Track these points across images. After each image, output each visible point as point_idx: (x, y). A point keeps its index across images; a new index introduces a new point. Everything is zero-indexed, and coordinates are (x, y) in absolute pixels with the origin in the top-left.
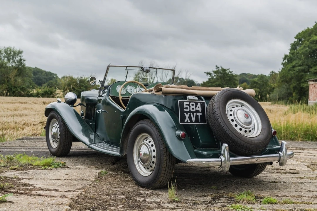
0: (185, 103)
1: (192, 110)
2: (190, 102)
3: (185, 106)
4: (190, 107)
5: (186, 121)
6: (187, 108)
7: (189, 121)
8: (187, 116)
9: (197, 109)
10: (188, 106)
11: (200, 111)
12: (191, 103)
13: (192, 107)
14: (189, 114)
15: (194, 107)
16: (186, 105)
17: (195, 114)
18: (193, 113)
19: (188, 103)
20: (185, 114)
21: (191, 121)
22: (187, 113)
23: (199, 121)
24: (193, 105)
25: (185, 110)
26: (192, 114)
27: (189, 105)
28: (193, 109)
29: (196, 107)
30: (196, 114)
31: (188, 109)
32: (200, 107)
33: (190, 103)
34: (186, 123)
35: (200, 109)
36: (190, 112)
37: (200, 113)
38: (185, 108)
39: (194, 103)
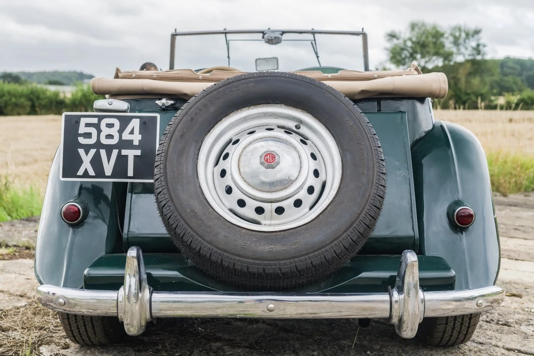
0: (83, 121)
1: (106, 141)
2: (101, 118)
3: (82, 129)
4: (99, 131)
5: (81, 172)
6: (88, 135)
7: (91, 172)
8: (86, 159)
9: (126, 136)
10: (92, 130)
11: (136, 143)
12: (104, 122)
13: (105, 131)
14: (93, 152)
15: (114, 131)
16: (87, 125)
17: (115, 152)
18: (109, 149)
19: (95, 121)
20: (81, 152)
21: (100, 173)
22: (87, 148)
23: (130, 173)
24: (110, 126)
25: (82, 140)
26: (103, 152)
27: (97, 126)
28: (109, 136)
29: (121, 131)
30: (120, 152)
31: (91, 138)
32: (137, 130)
33: (100, 121)
34: (79, 176)
35: (137, 138)
36: (98, 145)
37: (135, 148)
38: (81, 135)
39: (117, 123)
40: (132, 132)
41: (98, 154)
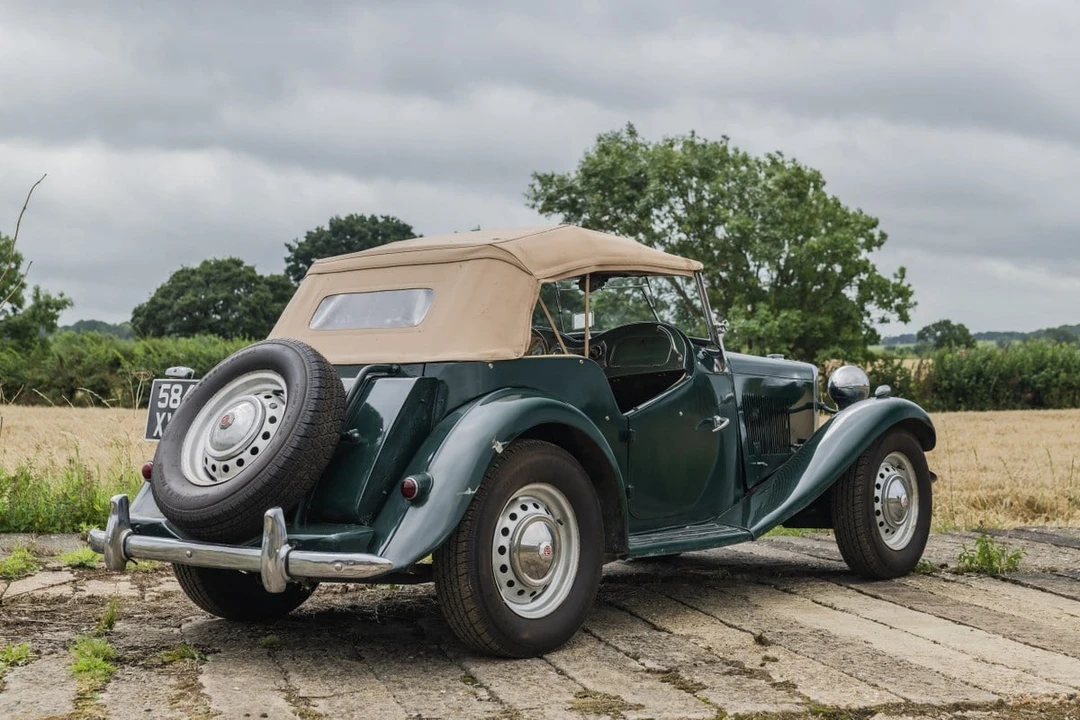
0: (164, 386)
1: (172, 406)
2: (173, 383)
3: (162, 395)
4: (170, 396)
5: (155, 434)
6: (163, 400)
7: (161, 434)
8: (160, 421)
10: (166, 395)
12: (176, 387)
13: (174, 396)
14: (164, 414)
15: (178, 397)
16: (165, 390)
18: (173, 412)
19: (168, 386)
20: (158, 414)
22: (161, 411)
24: (177, 391)
25: (160, 404)
26: (169, 415)
27: (170, 392)
28: (175, 401)
29: (182, 396)
31: (165, 402)
33: (171, 387)
34: (155, 438)
36: (168, 409)
38: (160, 399)
39: (180, 387)
41: (166, 416)
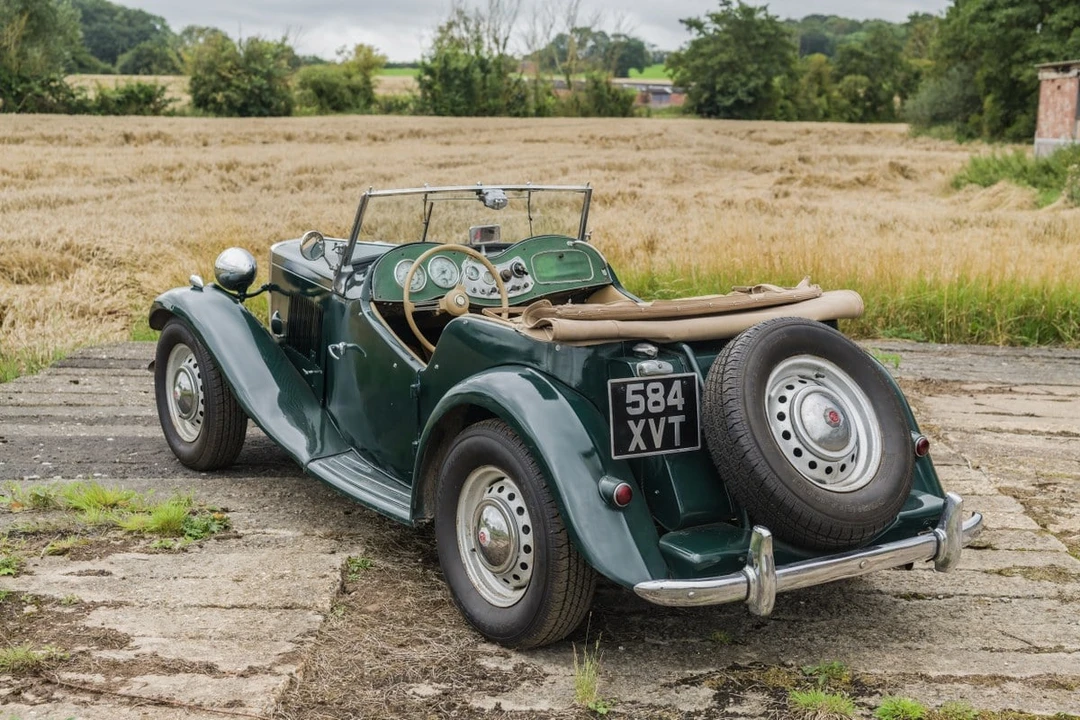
0: (631, 388)
1: (653, 409)
2: (646, 383)
3: (630, 398)
4: (646, 398)
5: (632, 448)
6: (635, 404)
7: (643, 447)
8: (637, 430)
9: (671, 401)
10: (639, 398)
11: (680, 408)
12: (652, 386)
13: (652, 397)
14: (642, 422)
15: (659, 397)
16: (634, 393)
17: (663, 420)
18: (657, 417)
19: (641, 387)
20: (631, 423)
21: (650, 446)
22: (636, 419)
23: (677, 443)
24: (655, 391)
25: (631, 411)
26: (651, 422)
27: (643, 393)
28: (656, 404)
29: (666, 397)
30: (667, 420)
31: (638, 406)
32: (679, 394)
33: (645, 387)
34: (632, 452)
35: (679, 402)
36: (647, 414)
37: (678, 413)
38: (629, 405)
39: (659, 385)
40: (675, 397)
41: (647, 425)
